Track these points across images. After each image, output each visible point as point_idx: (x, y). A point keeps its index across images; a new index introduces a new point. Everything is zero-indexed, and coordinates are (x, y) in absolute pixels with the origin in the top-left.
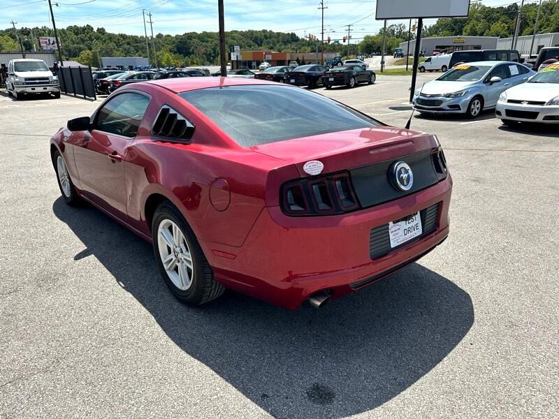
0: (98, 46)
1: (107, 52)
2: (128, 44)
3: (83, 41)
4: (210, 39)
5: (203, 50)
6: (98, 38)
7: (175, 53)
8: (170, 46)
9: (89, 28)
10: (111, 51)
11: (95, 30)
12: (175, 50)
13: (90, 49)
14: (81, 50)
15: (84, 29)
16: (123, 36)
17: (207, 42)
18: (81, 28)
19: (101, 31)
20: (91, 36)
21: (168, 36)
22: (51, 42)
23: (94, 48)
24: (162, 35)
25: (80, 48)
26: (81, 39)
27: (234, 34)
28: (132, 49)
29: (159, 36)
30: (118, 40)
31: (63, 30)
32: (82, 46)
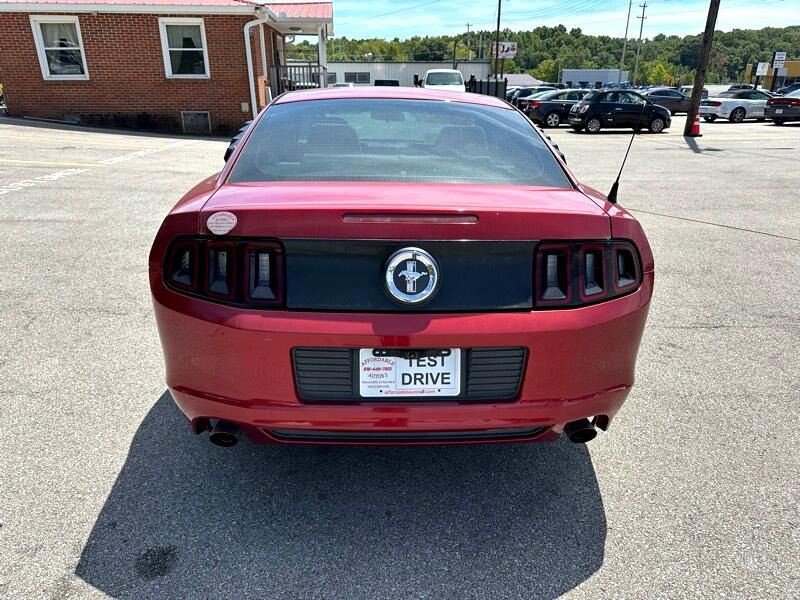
0: (565, 53)
1: (575, 62)
2: (609, 49)
3: (548, 46)
4: (742, 42)
5: (725, 59)
6: (568, 43)
7: (677, 64)
8: (671, 54)
9: (562, 28)
10: (581, 60)
11: (568, 31)
12: (679, 58)
13: (554, 58)
14: (542, 59)
15: (554, 31)
16: (604, 40)
17: (738, 45)
18: (551, 29)
19: (576, 33)
20: (560, 41)
21: (674, 37)
22: (506, 49)
23: (559, 56)
24: (664, 37)
25: (542, 57)
26: (547, 44)
27: (792, 33)
28: (613, 57)
29: (660, 38)
30: (596, 44)
31: (528, 33)
32: (545, 54)
